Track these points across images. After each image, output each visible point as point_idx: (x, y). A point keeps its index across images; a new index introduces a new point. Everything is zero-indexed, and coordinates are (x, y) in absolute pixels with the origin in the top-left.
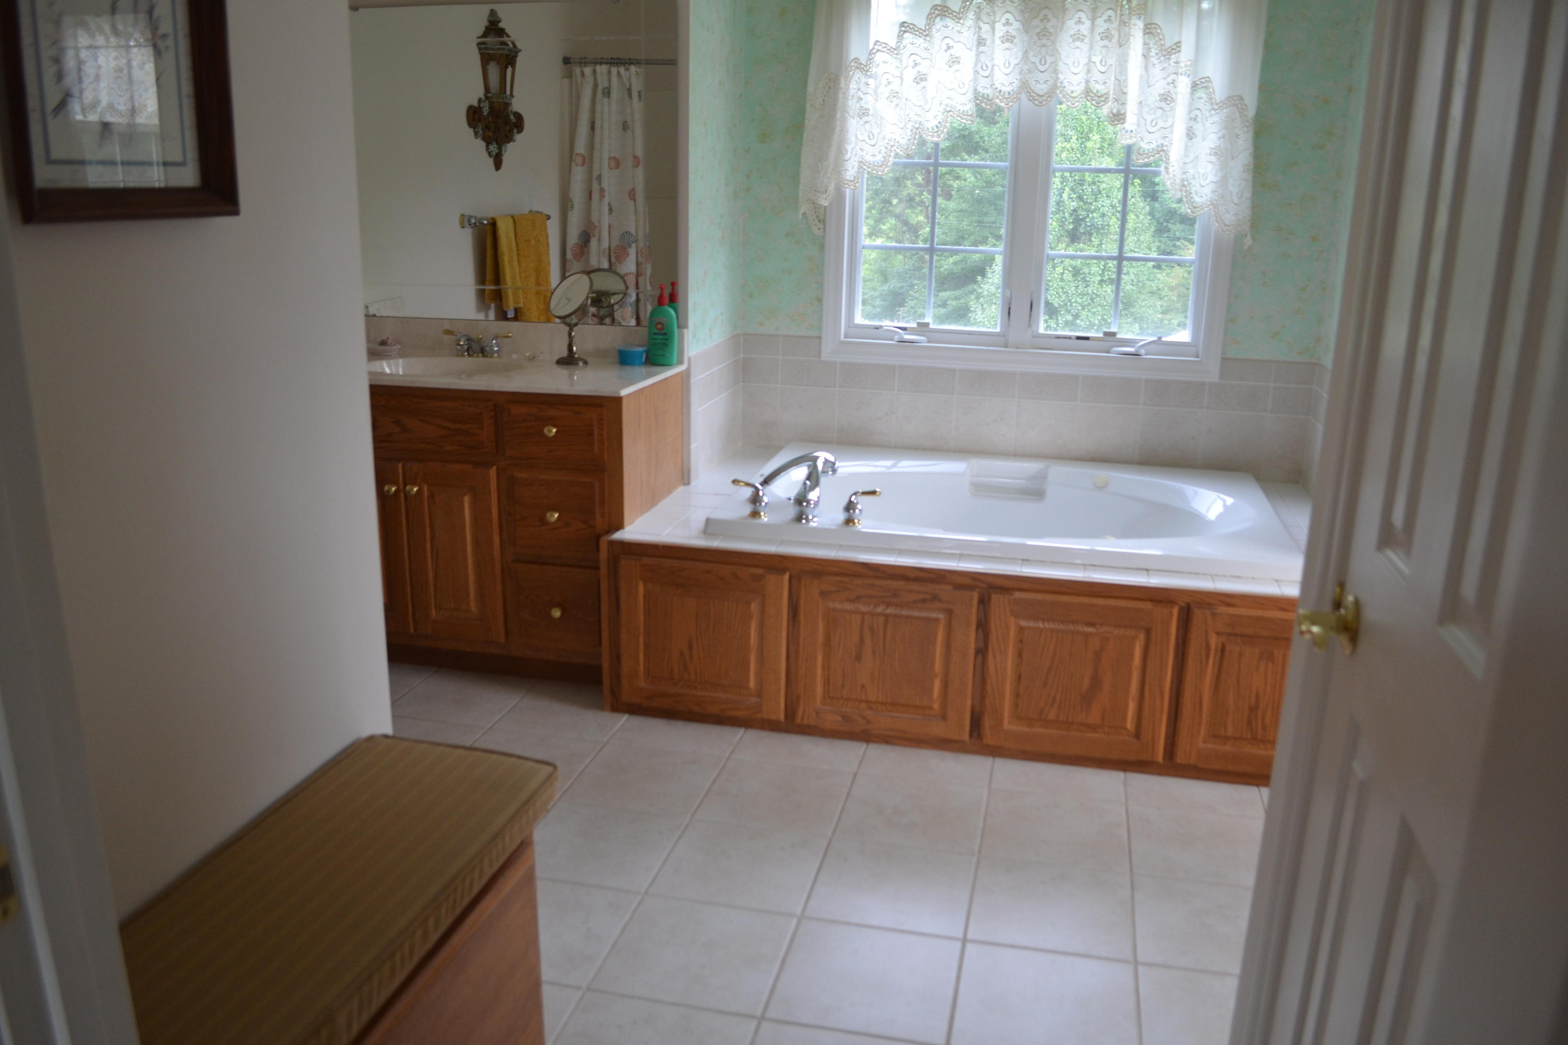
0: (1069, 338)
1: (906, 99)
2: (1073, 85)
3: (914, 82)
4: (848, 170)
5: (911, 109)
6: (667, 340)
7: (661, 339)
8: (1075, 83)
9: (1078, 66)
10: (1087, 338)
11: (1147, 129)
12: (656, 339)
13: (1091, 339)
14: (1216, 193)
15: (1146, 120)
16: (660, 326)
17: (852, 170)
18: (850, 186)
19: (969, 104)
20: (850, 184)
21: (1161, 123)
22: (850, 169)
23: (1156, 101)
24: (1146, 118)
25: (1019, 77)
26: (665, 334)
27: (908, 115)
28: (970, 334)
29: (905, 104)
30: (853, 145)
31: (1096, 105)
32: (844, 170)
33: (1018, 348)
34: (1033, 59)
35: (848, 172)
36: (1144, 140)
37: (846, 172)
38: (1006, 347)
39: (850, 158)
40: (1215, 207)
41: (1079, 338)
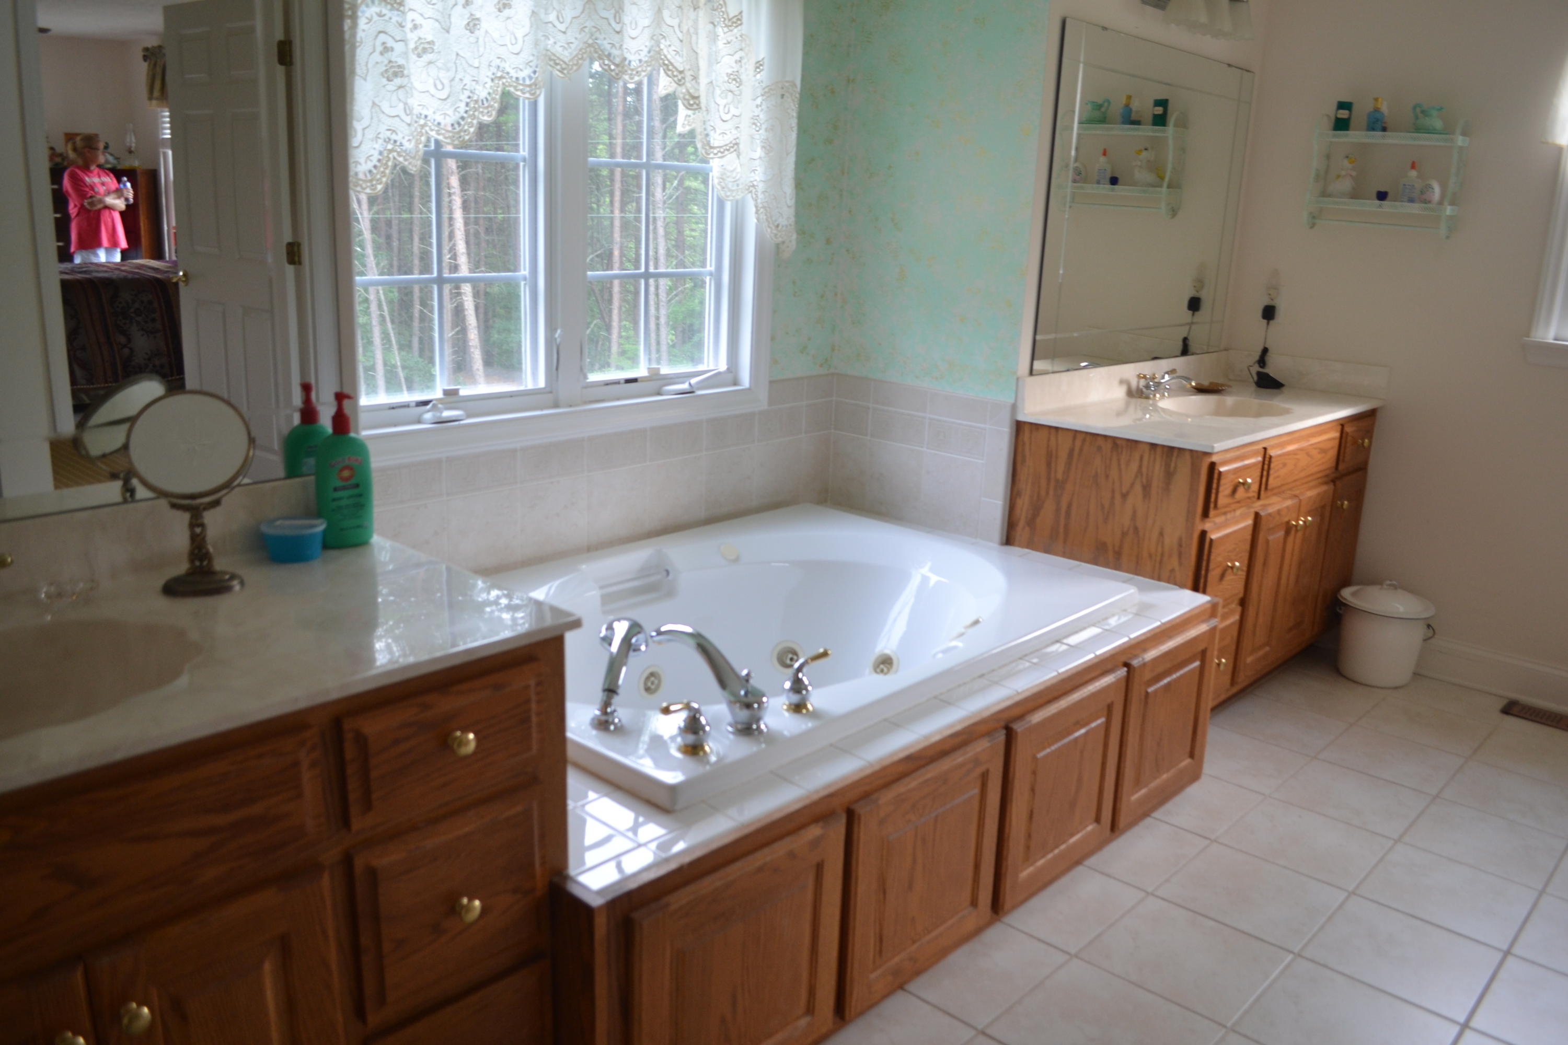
0: (617, 383)
1: (458, 54)
2: (630, 53)
3: (467, 29)
4: (360, 164)
5: (465, 71)
6: (360, 495)
7: (350, 497)
8: (633, 51)
9: (636, 28)
10: (634, 380)
11: (720, 117)
12: (340, 499)
13: (639, 380)
14: (767, 194)
15: (718, 105)
16: (346, 473)
17: (366, 162)
18: (364, 189)
19: (526, 68)
20: (364, 186)
21: (733, 111)
22: (362, 161)
23: (725, 82)
24: (719, 103)
25: (579, 36)
26: (357, 486)
27: (461, 80)
28: (511, 396)
29: (455, 63)
30: (365, 122)
31: (677, 82)
32: (354, 162)
33: (571, 406)
34: (605, 14)
35: (359, 166)
36: (717, 129)
37: (356, 167)
38: (556, 406)
39: (361, 143)
40: (766, 210)
41: (628, 381)
